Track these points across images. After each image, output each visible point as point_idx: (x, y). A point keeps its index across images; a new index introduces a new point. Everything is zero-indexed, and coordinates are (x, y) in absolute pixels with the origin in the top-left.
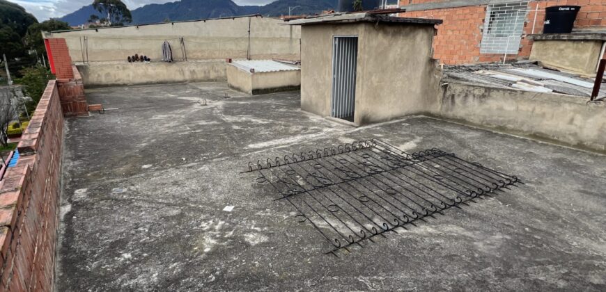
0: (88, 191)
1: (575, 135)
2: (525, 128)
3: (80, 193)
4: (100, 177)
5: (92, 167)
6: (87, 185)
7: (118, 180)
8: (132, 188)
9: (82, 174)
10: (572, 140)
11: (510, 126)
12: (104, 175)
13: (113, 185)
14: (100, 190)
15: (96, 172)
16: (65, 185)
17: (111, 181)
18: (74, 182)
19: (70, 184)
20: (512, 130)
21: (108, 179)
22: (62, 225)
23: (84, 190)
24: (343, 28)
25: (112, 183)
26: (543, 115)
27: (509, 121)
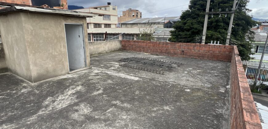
0: (219, 90)
1: (105, 50)
2: (97, 53)
3: (222, 90)
4: (211, 94)
5: (212, 102)
6: (218, 92)
7: (205, 89)
8: (203, 84)
9: (219, 100)
10: (105, 52)
11: (93, 53)
12: (209, 94)
13: (208, 88)
14: (214, 88)
15: (212, 98)
16: (228, 96)
17: (208, 90)
18: (224, 96)
19: (226, 96)
20: (94, 54)
21: (209, 91)
22: (229, 83)
23: (220, 91)
24: (73, 19)
25: (208, 89)
26: (99, 48)
27: (93, 52)
